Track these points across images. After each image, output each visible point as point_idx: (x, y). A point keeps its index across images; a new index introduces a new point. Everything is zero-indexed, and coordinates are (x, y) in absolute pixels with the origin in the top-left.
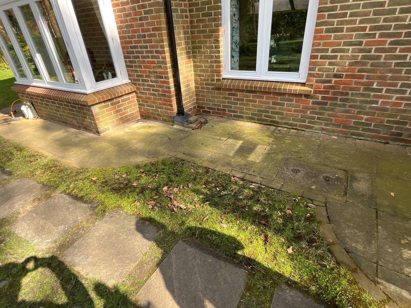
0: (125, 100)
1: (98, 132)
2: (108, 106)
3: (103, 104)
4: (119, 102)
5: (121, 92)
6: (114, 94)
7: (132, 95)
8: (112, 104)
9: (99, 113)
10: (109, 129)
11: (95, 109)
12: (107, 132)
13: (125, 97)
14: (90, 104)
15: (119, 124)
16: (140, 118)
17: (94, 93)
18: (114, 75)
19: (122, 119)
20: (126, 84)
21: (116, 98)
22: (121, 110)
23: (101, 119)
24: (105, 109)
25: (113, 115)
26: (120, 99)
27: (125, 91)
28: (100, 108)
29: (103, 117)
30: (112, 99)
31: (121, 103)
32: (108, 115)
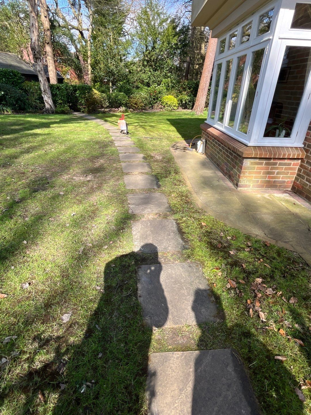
0: (285, 164)
1: (237, 185)
2: (261, 164)
3: (257, 161)
4: (275, 164)
5: (284, 155)
6: (275, 155)
7: (296, 162)
8: (267, 164)
9: (249, 167)
10: (249, 186)
11: (247, 163)
12: (246, 189)
13: (286, 161)
14: (244, 156)
15: (262, 186)
16: (290, 189)
17: (255, 147)
18: (288, 135)
19: (269, 182)
20: (296, 148)
21: (274, 159)
22: (273, 173)
23: (247, 174)
24: (256, 166)
25: (261, 175)
26: (279, 162)
27: (289, 155)
28: (252, 163)
29: (250, 173)
30: (270, 159)
31: (277, 166)
32: (257, 173)
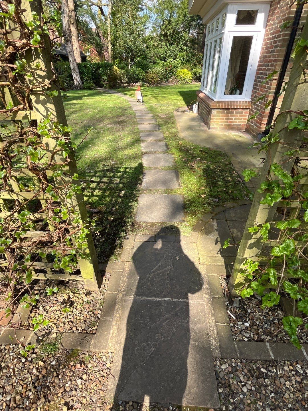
0: (239, 113)
1: (209, 128)
2: (224, 113)
3: (221, 110)
4: (233, 113)
5: (237, 106)
6: (231, 106)
7: (246, 111)
8: (227, 113)
9: (215, 115)
10: (217, 128)
11: (214, 112)
12: (215, 130)
13: (240, 111)
14: (211, 107)
15: (225, 128)
16: (244, 130)
17: (218, 102)
18: (241, 93)
19: (229, 125)
20: (246, 101)
21: (232, 109)
22: (232, 119)
23: (215, 120)
24: (220, 114)
25: (224, 120)
26: (235, 111)
27: (240, 106)
28: (217, 112)
29: (217, 119)
30: (228, 109)
31: (234, 114)
32: (221, 119)
